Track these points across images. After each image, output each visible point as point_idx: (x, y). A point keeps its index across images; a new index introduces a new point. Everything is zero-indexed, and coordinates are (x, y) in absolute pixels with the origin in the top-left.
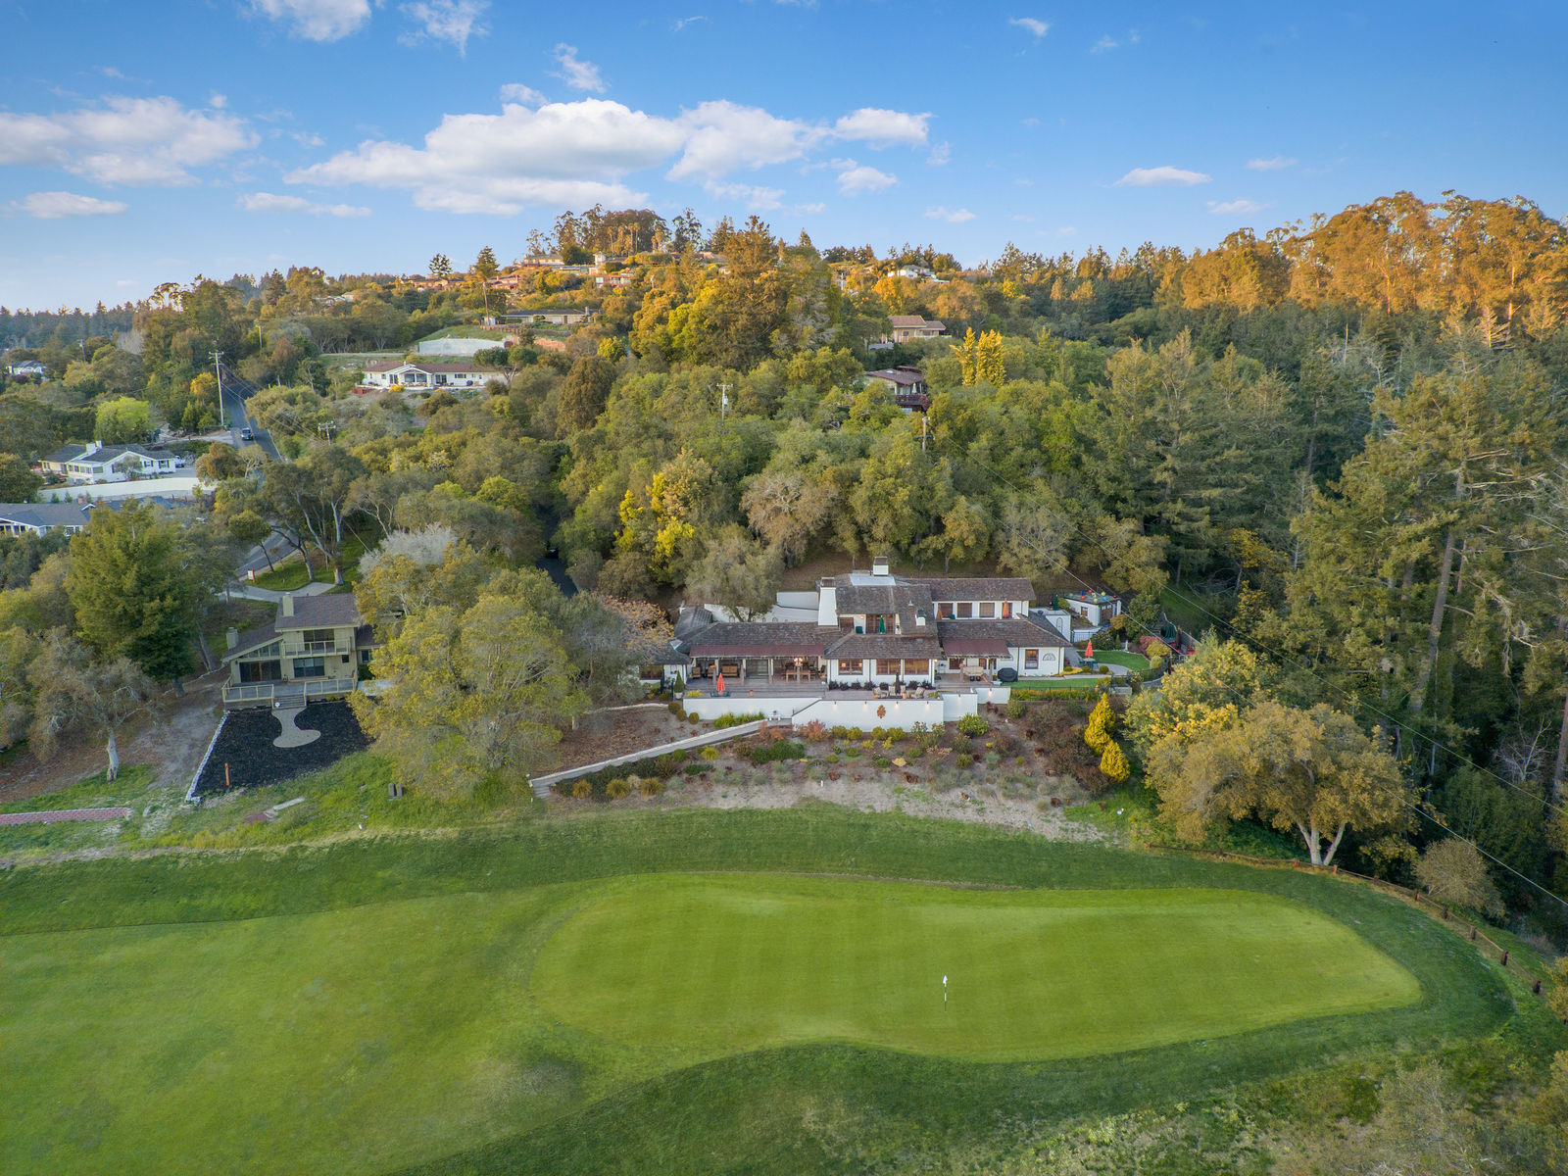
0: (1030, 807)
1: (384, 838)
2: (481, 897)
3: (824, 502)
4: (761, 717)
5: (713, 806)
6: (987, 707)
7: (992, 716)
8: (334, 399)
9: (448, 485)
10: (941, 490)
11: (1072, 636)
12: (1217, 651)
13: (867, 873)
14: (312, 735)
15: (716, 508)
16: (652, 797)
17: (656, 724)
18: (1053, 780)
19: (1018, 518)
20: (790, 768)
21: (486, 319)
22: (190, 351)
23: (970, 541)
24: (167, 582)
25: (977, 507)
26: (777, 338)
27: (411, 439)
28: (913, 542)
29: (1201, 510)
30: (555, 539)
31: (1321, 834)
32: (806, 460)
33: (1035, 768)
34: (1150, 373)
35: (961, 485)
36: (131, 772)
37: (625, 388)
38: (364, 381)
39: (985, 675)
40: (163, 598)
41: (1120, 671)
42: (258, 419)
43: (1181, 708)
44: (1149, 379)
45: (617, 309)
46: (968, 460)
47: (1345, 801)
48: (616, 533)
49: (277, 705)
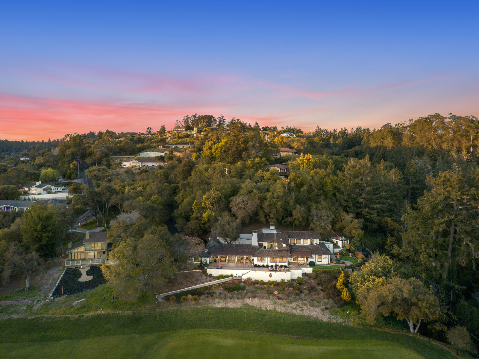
0: (318, 310)
1: (108, 314)
2: (137, 336)
3: (255, 206)
4: (232, 276)
5: (215, 306)
6: (305, 274)
7: (306, 278)
8: (112, 170)
9: (141, 198)
10: (292, 203)
11: (333, 251)
12: (379, 258)
13: (264, 332)
14: (91, 278)
15: (222, 206)
16: (195, 302)
17: (198, 277)
18: (326, 300)
19: (316, 212)
20: (240, 294)
21: (160, 146)
22: (71, 155)
23: (301, 219)
24: (50, 228)
25: (303, 209)
26: (244, 155)
27: (133, 183)
28: (283, 219)
29: (374, 211)
30: (173, 215)
31: (413, 323)
32: (250, 192)
33: (320, 296)
34: (356, 168)
35: (298, 201)
36: (33, 288)
37: (197, 169)
38: (122, 164)
39: (305, 263)
40: (49, 232)
41: (348, 263)
42: (88, 176)
43: (367, 278)
44: (356, 170)
45: (198, 144)
46: (300, 193)
47: (420, 312)
48: (191, 214)
49: (81, 267)
